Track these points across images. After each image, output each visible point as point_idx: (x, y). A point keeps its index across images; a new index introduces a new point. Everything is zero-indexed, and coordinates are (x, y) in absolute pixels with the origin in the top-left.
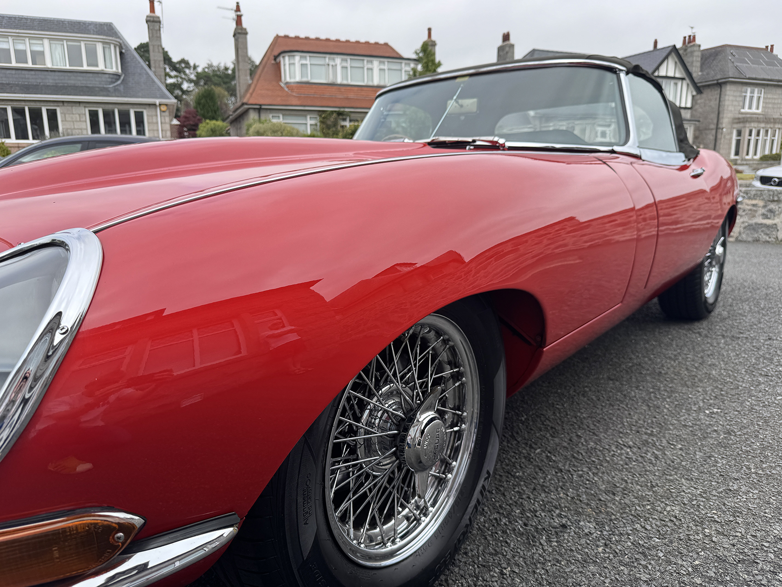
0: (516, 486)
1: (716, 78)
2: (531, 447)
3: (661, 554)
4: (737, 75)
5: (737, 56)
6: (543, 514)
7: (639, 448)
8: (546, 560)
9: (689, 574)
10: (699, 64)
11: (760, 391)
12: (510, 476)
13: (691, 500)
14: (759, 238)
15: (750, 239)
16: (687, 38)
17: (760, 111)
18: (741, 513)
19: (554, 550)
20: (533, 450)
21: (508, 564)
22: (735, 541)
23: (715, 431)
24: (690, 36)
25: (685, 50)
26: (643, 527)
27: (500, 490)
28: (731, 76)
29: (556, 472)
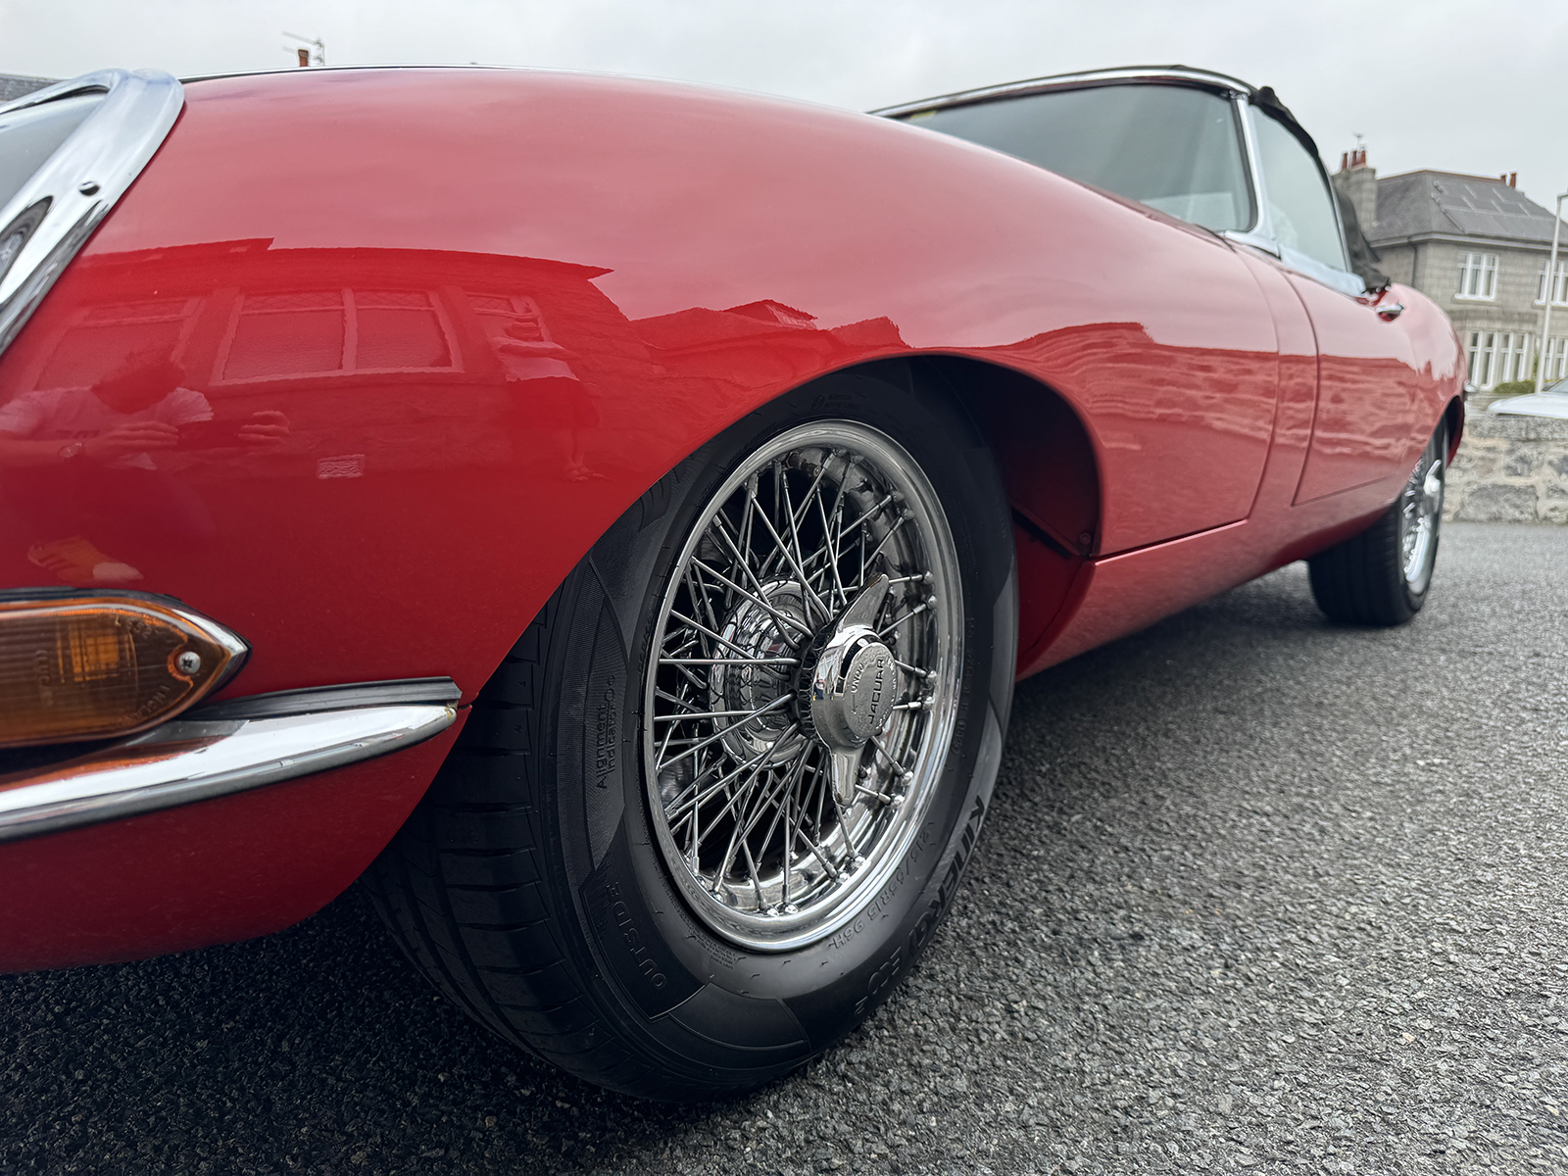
0: (1032, 871)
1: (1405, 233)
2: (1061, 811)
3: (1344, 982)
4: (1447, 228)
5: (1446, 193)
6: (1092, 916)
7: (1286, 817)
8: (1101, 989)
9: (1404, 1013)
10: (1372, 206)
11: (1525, 734)
12: (1018, 856)
13: (1398, 898)
14: (1500, 513)
15: (1482, 516)
16: (1350, 158)
17: (1492, 298)
18: (1505, 918)
19: (1118, 974)
20: (1065, 817)
21: (1023, 995)
22: (1497, 962)
23: (1440, 791)
24: (1355, 153)
25: (1347, 179)
26: (1305, 939)
27: (1000, 878)
28: (1435, 229)
29: (1116, 852)
